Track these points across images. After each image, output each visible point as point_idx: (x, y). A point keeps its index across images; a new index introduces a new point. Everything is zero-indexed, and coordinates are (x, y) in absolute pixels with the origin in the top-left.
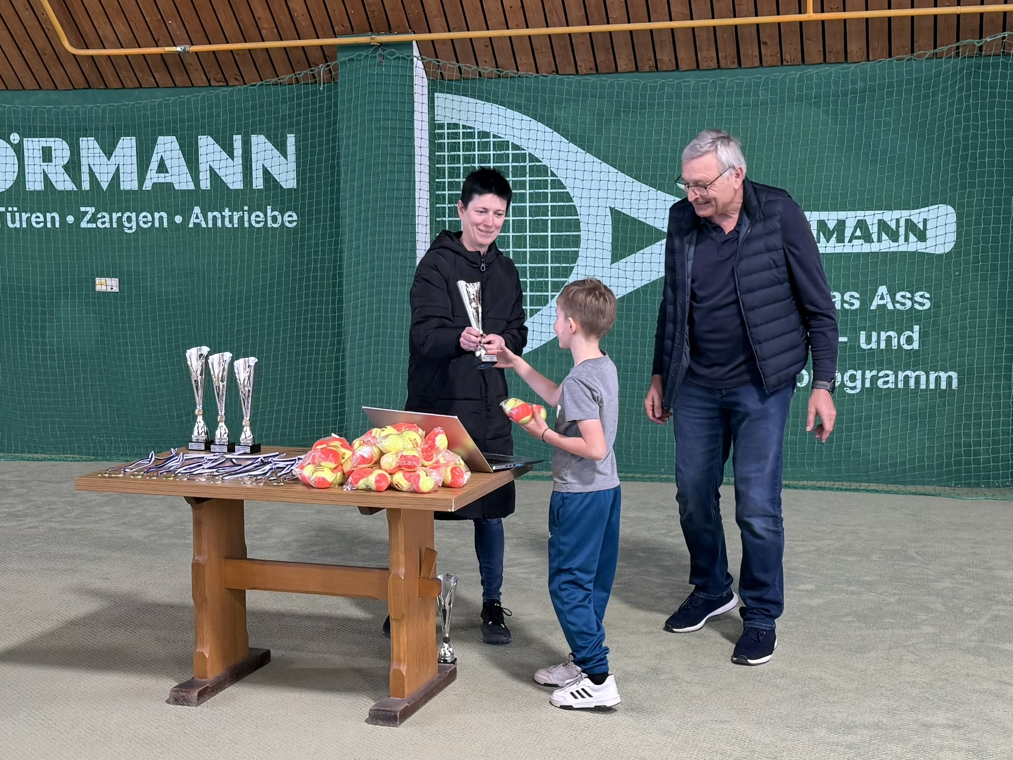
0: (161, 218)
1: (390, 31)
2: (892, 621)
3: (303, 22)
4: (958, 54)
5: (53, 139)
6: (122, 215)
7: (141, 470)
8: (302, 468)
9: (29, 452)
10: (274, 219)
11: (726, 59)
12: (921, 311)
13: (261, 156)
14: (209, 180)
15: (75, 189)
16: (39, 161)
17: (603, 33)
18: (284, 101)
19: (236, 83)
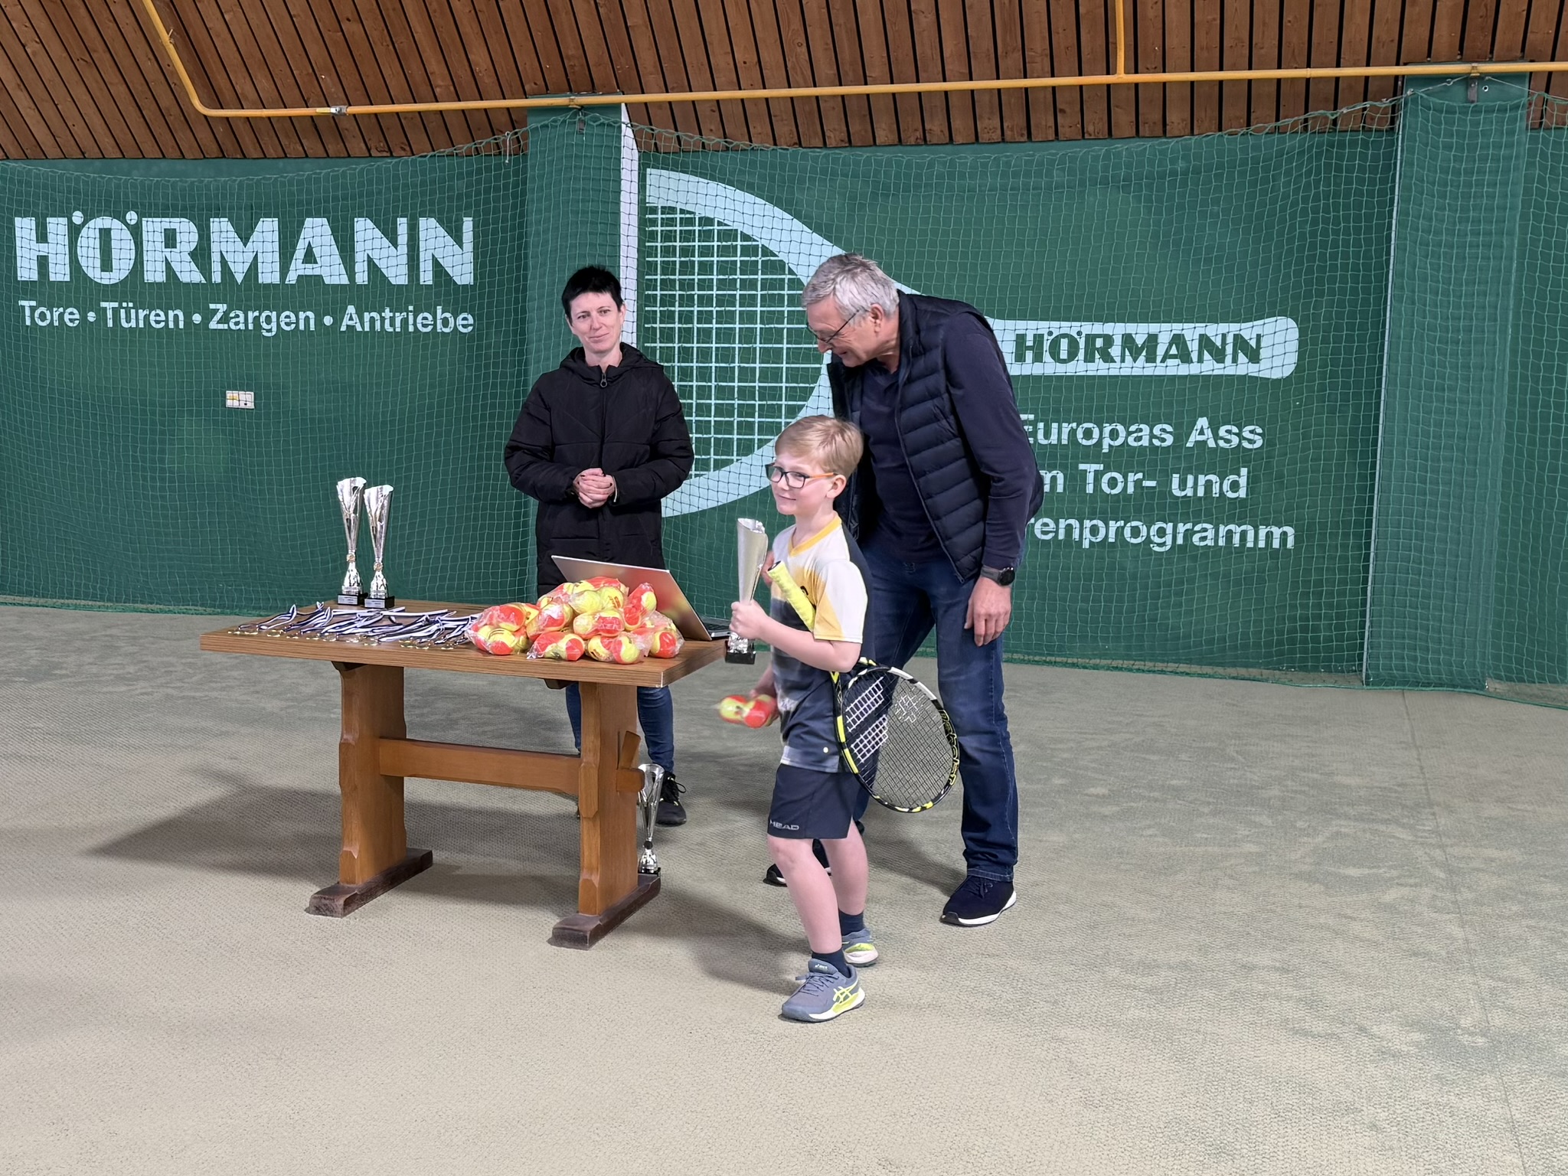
0: (307, 319)
1: (593, 91)
2: (1205, 836)
3: (487, 80)
4: (1306, 129)
5: (178, 220)
6: (260, 314)
7: (281, 627)
8: (477, 629)
9: (142, 602)
10: (445, 323)
11: (1012, 130)
12: (1251, 450)
13: (431, 243)
14: (366, 273)
15: (204, 281)
16: (160, 246)
17: (859, 96)
18: (460, 176)
19: (403, 153)
